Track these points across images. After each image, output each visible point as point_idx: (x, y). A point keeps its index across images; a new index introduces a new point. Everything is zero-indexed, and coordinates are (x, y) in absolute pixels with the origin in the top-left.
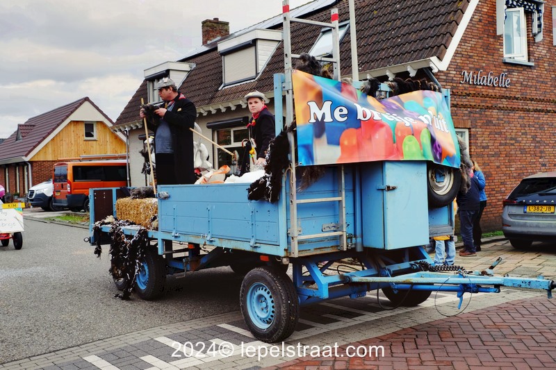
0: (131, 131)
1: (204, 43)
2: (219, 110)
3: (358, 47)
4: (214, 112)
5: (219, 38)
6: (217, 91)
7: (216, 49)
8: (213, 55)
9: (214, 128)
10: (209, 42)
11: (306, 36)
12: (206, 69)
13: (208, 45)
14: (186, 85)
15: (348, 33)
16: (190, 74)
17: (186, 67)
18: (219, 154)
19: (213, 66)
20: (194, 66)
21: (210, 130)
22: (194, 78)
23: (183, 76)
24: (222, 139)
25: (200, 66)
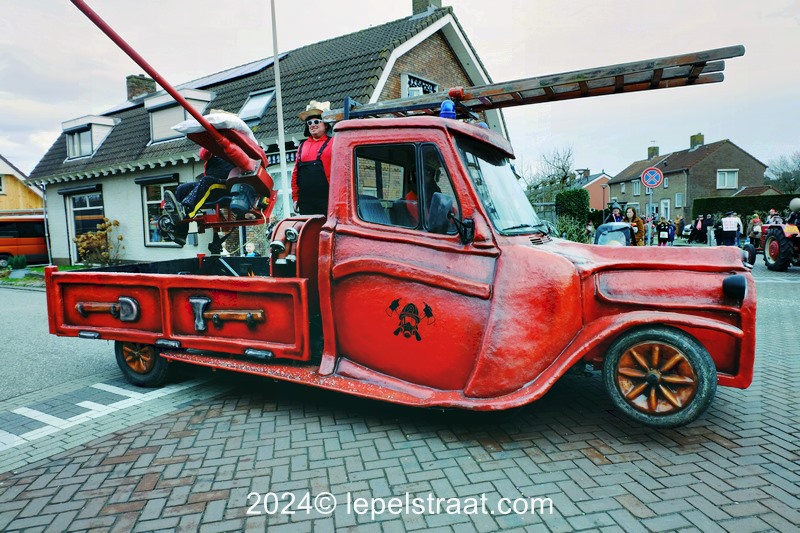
0: (49, 185)
1: (130, 98)
2: (147, 166)
3: (284, 112)
4: (142, 168)
5: (145, 95)
6: (145, 147)
7: (143, 105)
8: (140, 110)
9: (142, 184)
10: (134, 98)
11: (234, 99)
12: (132, 125)
13: (134, 101)
14: (110, 140)
15: (274, 99)
16: (115, 129)
17: (110, 121)
18: (149, 210)
19: (139, 123)
20: (119, 121)
21: (139, 186)
22: (120, 133)
23: (107, 131)
24: (153, 194)
25: (126, 121)
